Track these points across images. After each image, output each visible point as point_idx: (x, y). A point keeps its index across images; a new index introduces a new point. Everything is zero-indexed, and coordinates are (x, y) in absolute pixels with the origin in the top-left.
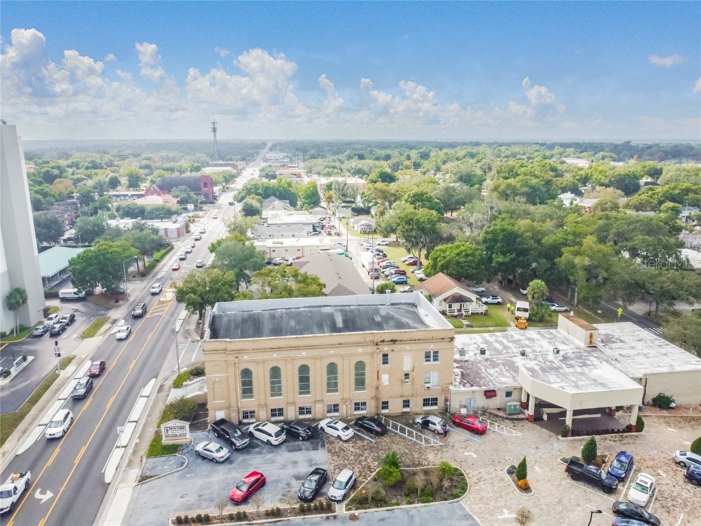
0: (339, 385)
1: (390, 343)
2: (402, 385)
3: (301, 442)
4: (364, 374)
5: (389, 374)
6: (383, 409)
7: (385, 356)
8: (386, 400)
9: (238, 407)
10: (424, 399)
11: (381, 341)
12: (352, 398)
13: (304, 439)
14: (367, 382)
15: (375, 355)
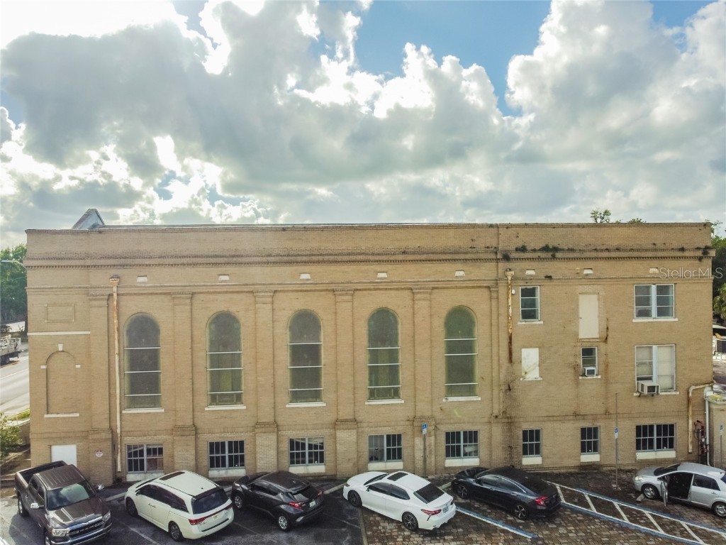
0: (404, 376)
1: (543, 255)
2: (577, 383)
3: (283, 536)
4: (469, 347)
5: (539, 348)
6: (525, 453)
7: (529, 293)
8: (533, 427)
9: (112, 431)
10: (638, 428)
11: (517, 250)
12: (438, 415)
13: (292, 527)
14: (480, 369)
15: (502, 290)
